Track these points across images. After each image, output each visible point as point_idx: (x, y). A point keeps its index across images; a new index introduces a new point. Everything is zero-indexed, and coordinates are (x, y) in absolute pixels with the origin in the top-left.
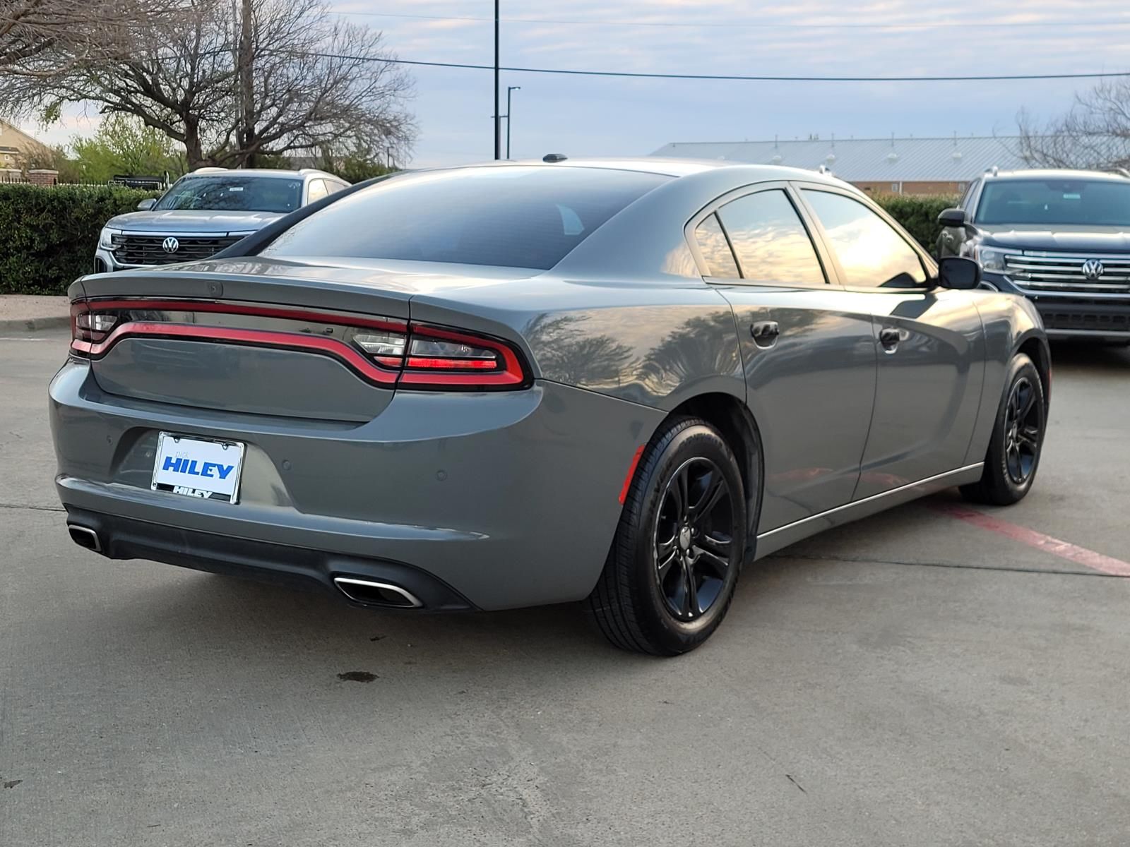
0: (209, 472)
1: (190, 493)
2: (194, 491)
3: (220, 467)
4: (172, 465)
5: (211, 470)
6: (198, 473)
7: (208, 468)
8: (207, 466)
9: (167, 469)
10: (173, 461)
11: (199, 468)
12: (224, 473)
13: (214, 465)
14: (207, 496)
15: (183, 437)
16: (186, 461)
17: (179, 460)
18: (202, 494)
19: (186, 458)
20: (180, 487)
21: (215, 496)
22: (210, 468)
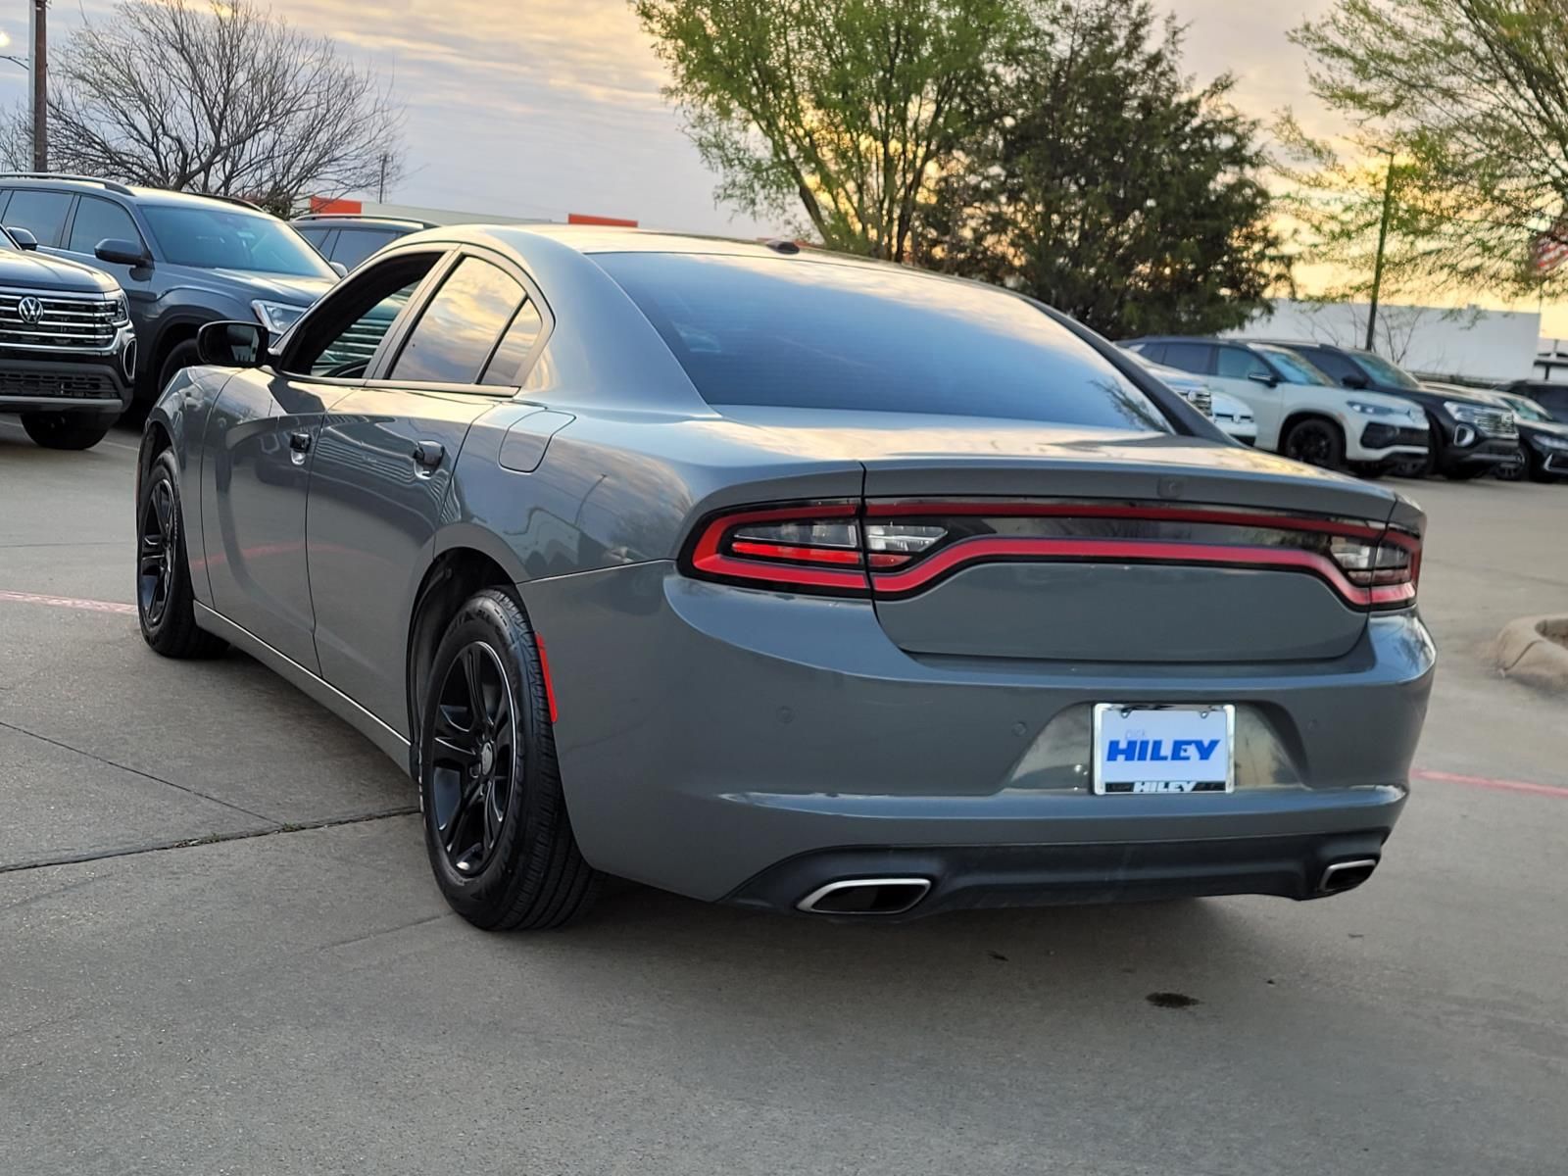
0: (1183, 754)
1: (1161, 789)
2: (1167, 785)
3: (1199, 744)
4: (1122, 752)
5: (1185, 751)
6: (1165, 758)
7: (1180, 748)
8: (1178, 746)
9: (1115, 759)
10: (1123, 745)
11: (1166, 750)
12: (1205, 751)
13: (1189, 743)
14: (1188, 788)
15: (1134, 708)
16: (1144, 744)
17: (1131, 744)
18: (1181, 787)
19: (1145, 739)
20: (1143, 784)
21: (1201, 786)
22: (1184, 747)
